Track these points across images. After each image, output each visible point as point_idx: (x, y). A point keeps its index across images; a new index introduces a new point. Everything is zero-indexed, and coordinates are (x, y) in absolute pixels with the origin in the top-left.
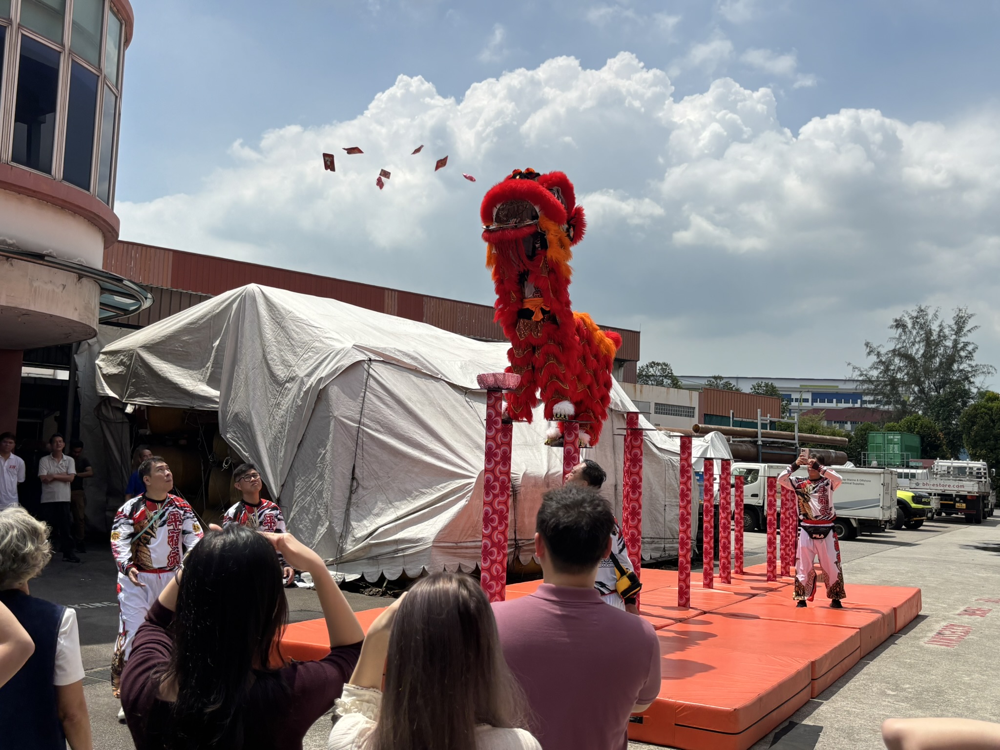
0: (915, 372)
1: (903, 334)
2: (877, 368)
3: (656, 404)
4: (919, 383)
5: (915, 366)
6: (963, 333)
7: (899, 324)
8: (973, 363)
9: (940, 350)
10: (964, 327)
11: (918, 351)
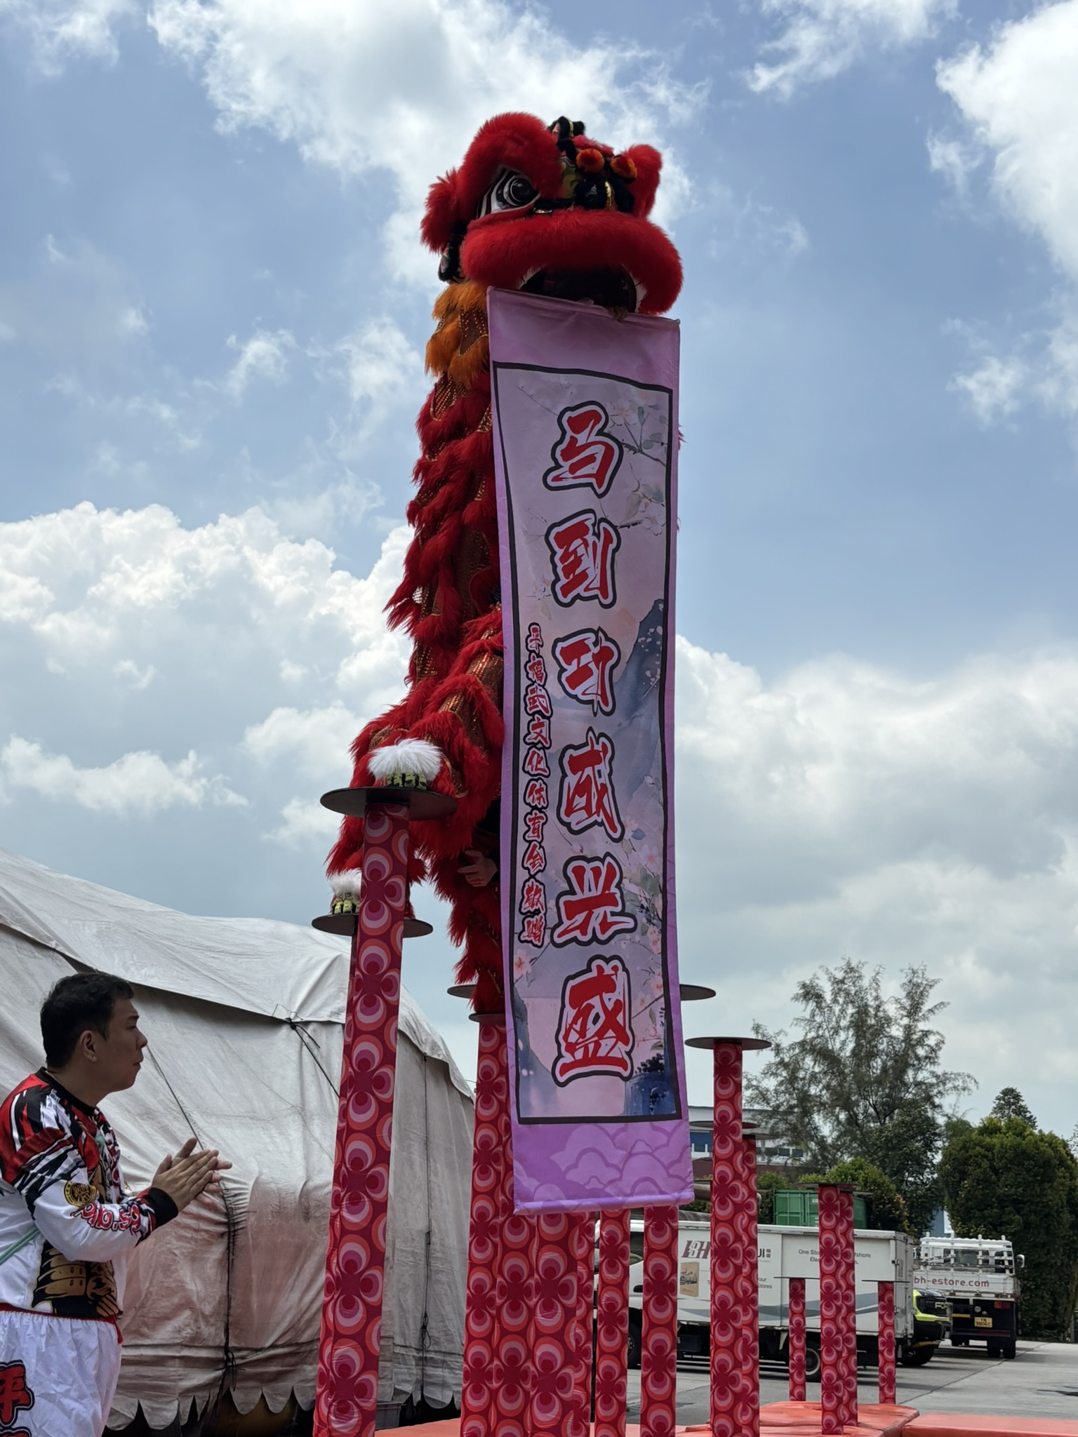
0: (841, 1085)
1: (817, 1010)
2: (775, 1075)
4: (848, 1106)
5: (842, 1073)
6: (920, 1014)
7: (810, 993)
8: (939, 1070)
9: (882, 1043)
10: (922, 1004)
11: (844, 1043)
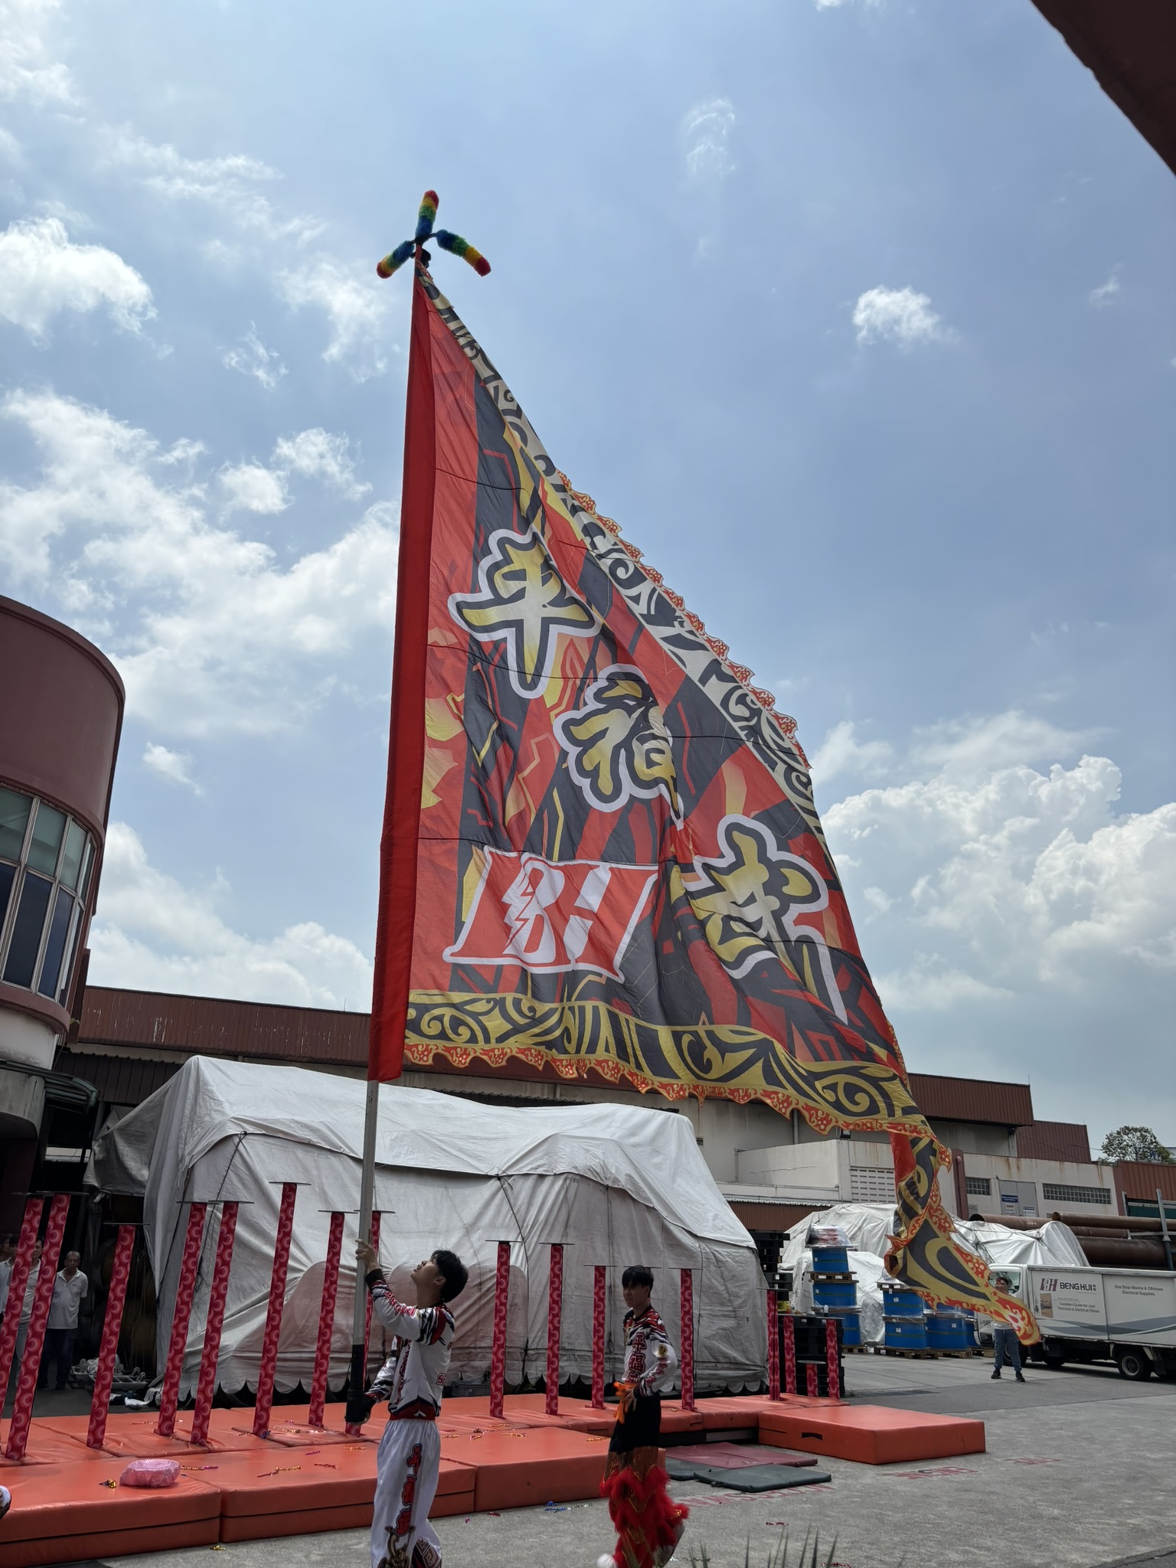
3: (1045, 1185)
